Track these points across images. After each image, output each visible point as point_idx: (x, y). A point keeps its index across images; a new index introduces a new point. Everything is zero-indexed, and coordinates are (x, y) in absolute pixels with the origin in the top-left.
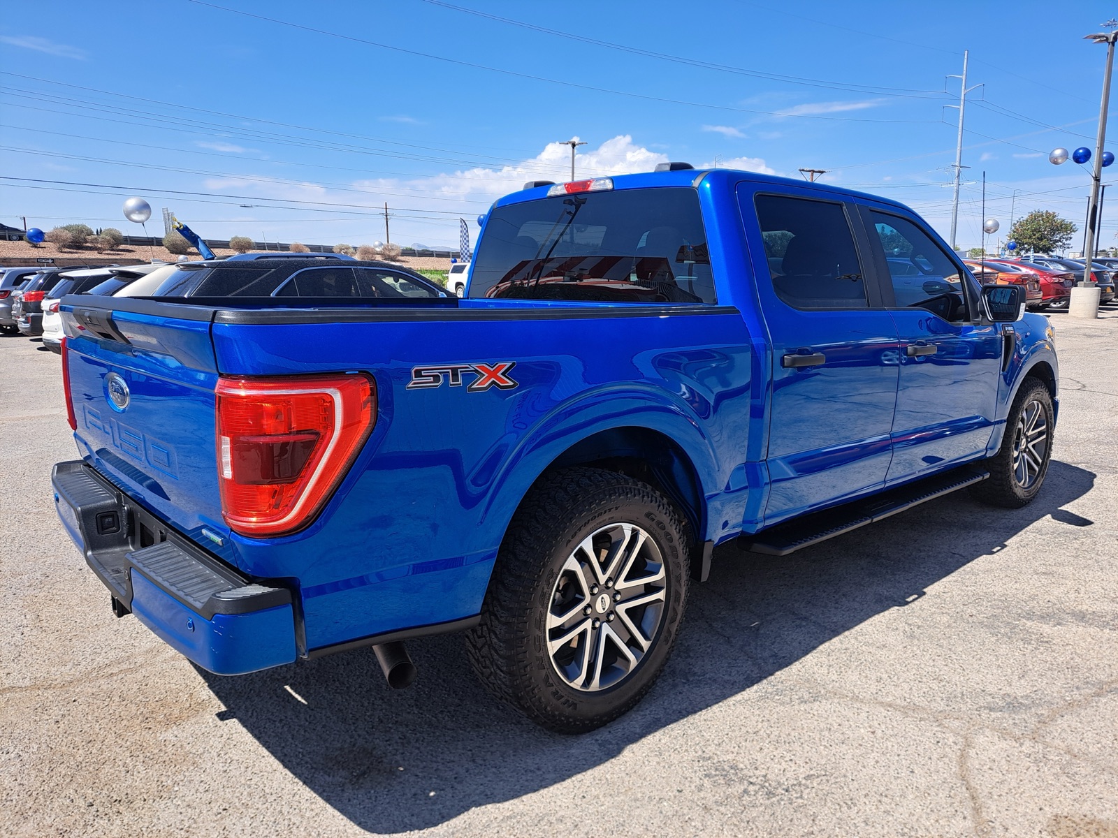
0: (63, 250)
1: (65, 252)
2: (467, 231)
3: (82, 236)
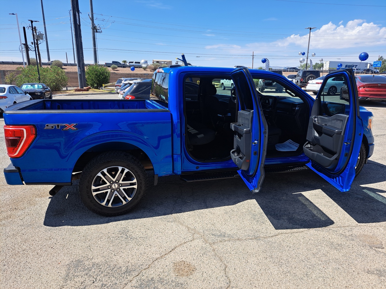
0: (152, 71)
1: (152, 72)
2: (269, 63)
3: (157, 67)
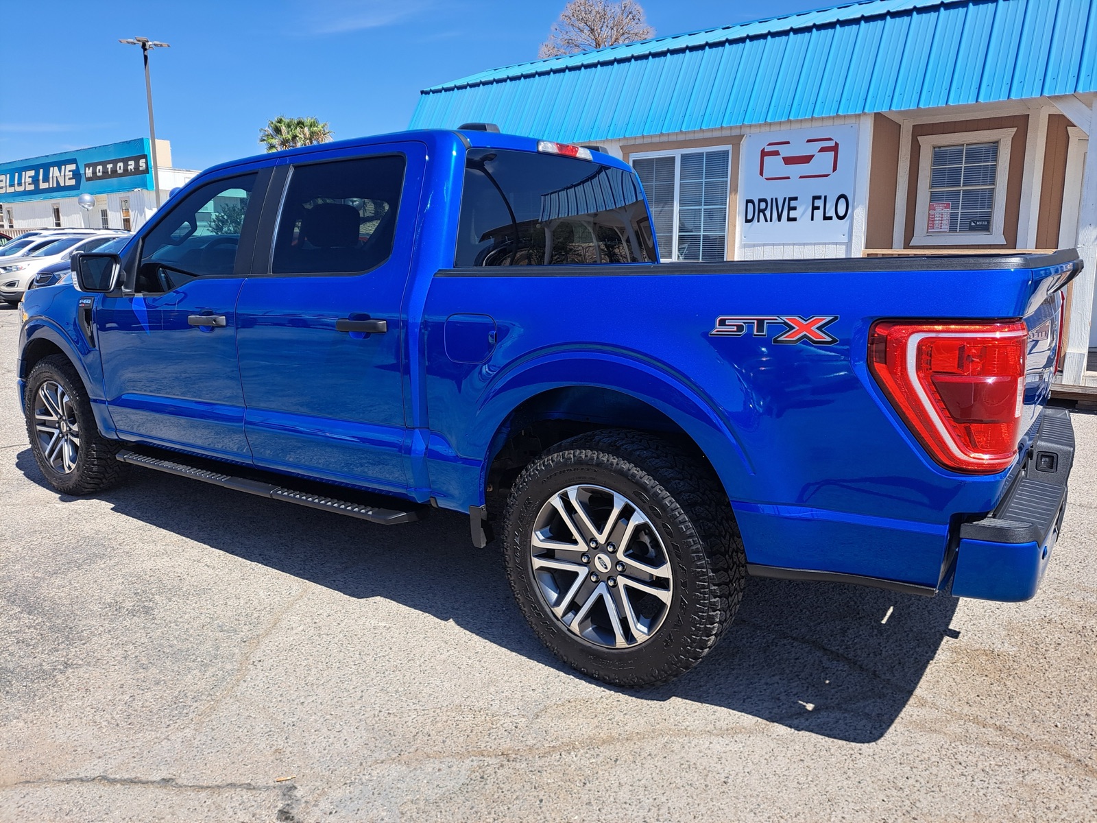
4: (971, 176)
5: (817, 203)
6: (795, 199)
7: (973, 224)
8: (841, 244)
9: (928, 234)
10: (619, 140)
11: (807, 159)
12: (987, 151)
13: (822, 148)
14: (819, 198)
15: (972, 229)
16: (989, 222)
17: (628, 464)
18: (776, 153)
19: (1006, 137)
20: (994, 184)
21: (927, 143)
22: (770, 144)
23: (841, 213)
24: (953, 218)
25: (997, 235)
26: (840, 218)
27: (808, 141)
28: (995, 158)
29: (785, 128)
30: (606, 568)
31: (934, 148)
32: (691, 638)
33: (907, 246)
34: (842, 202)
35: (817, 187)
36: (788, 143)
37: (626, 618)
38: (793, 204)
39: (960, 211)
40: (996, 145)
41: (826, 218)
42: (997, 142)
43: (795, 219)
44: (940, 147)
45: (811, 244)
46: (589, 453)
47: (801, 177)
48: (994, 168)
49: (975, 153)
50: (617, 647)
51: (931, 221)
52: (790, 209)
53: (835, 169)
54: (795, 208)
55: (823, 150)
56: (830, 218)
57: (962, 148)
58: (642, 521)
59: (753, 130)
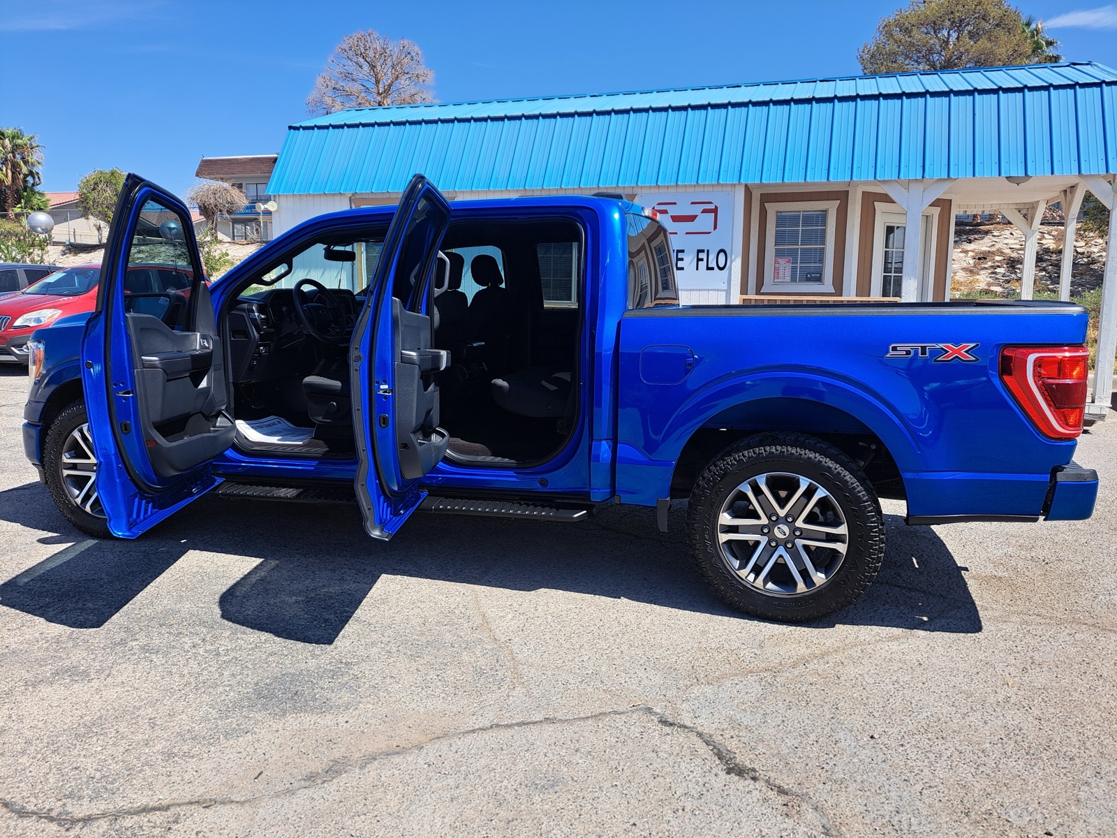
4: (808, 238)
5: (701, 255)
6: (683, 251)
7: (809, 276)
8: (723, 290)
9: (775, 284)
10: (517, 191)
11: (692, 218)
12: (817, 216)
13: (704, 210)
14: (703, 251)
15: (808, 280)
16: (821, 275)
17: (814, 454)
18: (665, 212)
19: (832, 207)
20: (824, 244)
21: (772, 209)
22: (659, 204)
23: (721, 265)
24: (794, 270)
25: (828, 286)
26: (721, 269)
27: (692, 203)
28: (824, 223)
29: (672, 190)
30: (785, 535)
31: (777, 212)
32: (864, 575)
33: (758, 293)
34: (722, 256)
35: (701, 242)
36: (675, 203)
37: (806, 569)
38: (680, 255)
39: (799, 265)
40: (824, 213)
41: (708, 268)
42: (826, 211)
43: (682, 269)
44: (781, 212)
45: (696, 290)
46: (779, 448)
47: (687, 233)
48: (824, 231)
49: (809, 219)
50: (798, 592)
51: (776, 270)
52: (678, 259)
53: (715, 228)
54: (682, 259)
55: (705, 211)
56: (712, 269)
57: (798, 213)
58: (825, 495)
59: (644, 191)
